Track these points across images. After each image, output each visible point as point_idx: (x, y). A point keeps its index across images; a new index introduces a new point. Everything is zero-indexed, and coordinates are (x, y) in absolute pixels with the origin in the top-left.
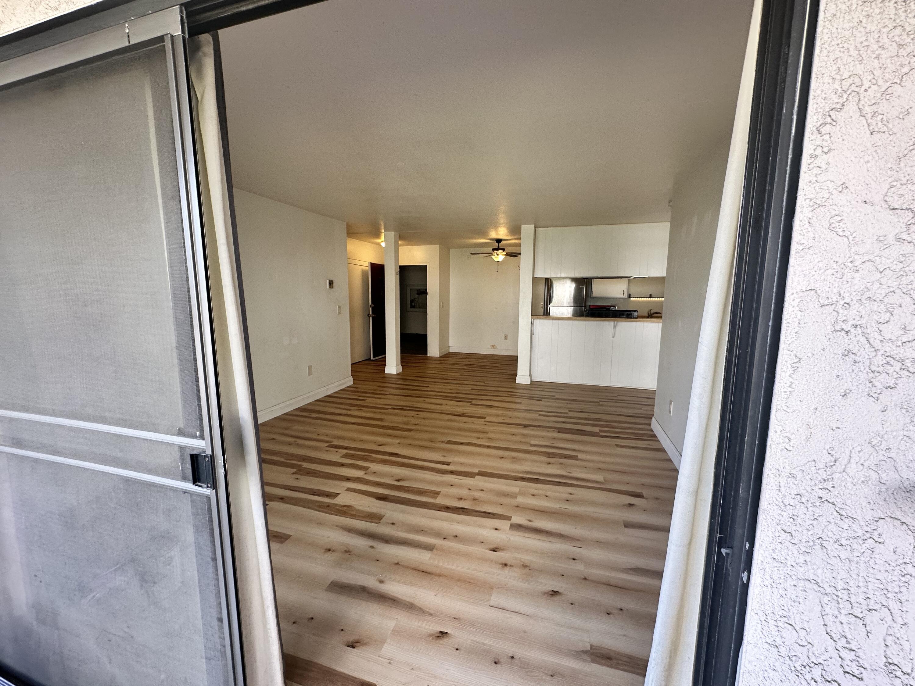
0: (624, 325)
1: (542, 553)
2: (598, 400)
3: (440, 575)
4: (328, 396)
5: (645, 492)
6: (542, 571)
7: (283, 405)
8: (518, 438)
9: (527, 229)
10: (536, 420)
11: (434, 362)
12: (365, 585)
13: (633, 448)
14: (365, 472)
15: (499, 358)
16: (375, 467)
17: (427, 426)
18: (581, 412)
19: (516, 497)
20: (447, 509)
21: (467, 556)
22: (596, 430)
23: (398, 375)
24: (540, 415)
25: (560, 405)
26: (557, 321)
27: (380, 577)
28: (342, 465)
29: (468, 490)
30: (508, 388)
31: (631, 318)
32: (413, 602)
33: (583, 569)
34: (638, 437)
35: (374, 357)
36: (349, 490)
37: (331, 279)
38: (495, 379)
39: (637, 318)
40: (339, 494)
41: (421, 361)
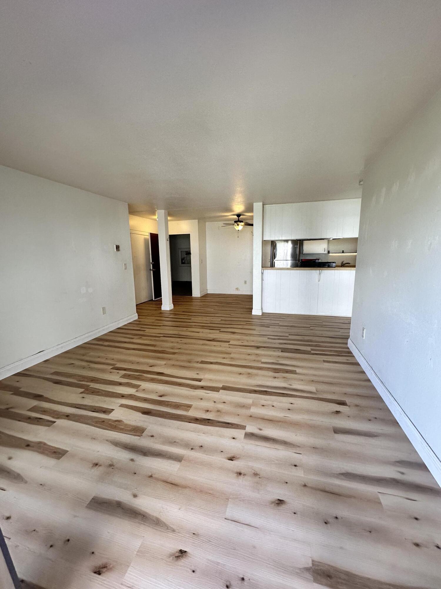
0: (326, 273)
1: (269, 461)
2: (309, 326)
3: (185, 487)
4: (118, 328)
5: (348, 400)
6: (270, 479)
7: (83, 337)
8: (253, 357)
9: (258, 206)
10: (265, 342)
11: (197, 301)
12: (122, 500)
13: (336, 362)
14: (136, 390)
15: (241, 297)
16: (145, 385)
17: (187, 349)
18: (297, 335)
19: (250, 408)
20: (197, 420)
21: (209, 466)
22: (308, 349)
23: (171, 311)
24: (268, 338)
25: (282, 330)
26: (280, 271)
27: (135, 492)
28: (120, 384)
29: (213, 403)
30: (245, 318)
31: (331, 267)
32: (159, 517)
33: (303, 476)
34: (339, 354)
35: (155, 299)
36: (122, 406)
37: (118, 244)
38: (237, 312)
39: (335, 267)
40: (113, 410)
41: (188, 300)
